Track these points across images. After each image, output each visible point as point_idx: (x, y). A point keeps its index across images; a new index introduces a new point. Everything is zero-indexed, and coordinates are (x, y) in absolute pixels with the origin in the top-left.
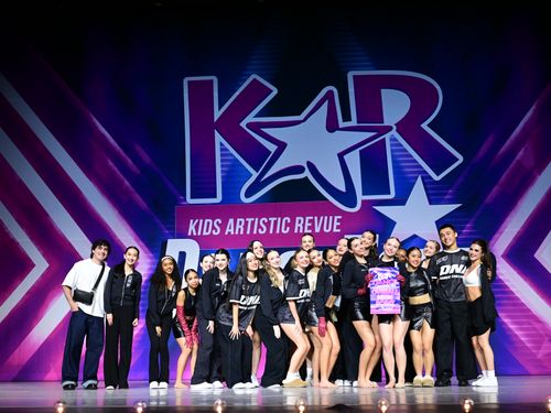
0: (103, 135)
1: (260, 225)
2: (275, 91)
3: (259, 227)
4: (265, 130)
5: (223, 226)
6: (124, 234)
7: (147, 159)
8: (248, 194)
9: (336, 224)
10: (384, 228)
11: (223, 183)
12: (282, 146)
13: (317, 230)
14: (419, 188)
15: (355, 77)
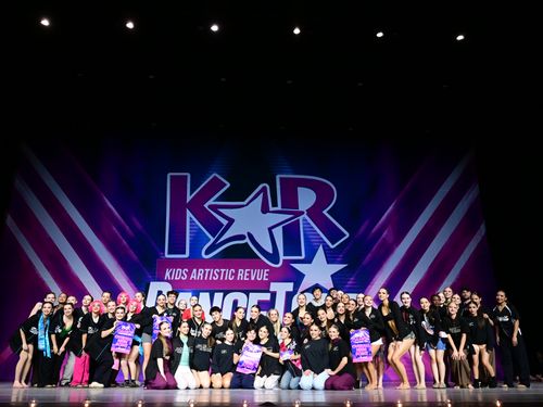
0: (110, 209)
1: (214, 274)
2: (228, 185)
3: (214, 275)
4: (221, 210)
5: (189, 274)
6: (120, 278)
7: (139, 226)
8: (207, 253)
9: (266, 275)
10: (297, 278)
11: (191, 245)
12: (231, 221)
13: (253, 278)
14: (320, 254)
15: (281, 179)
